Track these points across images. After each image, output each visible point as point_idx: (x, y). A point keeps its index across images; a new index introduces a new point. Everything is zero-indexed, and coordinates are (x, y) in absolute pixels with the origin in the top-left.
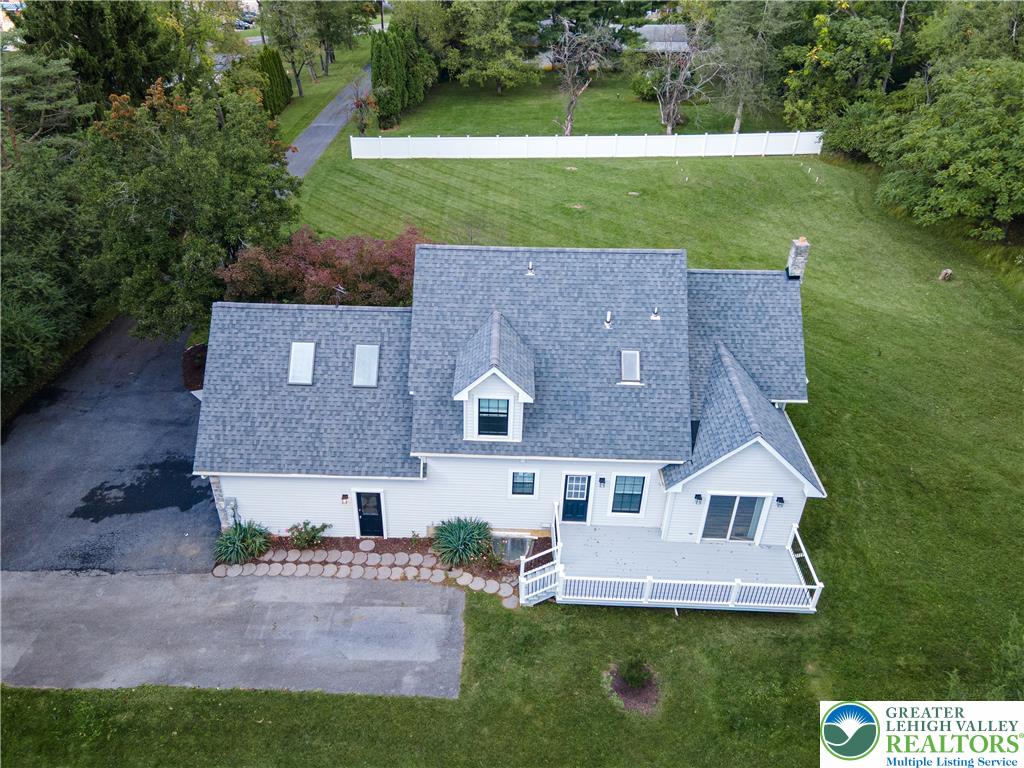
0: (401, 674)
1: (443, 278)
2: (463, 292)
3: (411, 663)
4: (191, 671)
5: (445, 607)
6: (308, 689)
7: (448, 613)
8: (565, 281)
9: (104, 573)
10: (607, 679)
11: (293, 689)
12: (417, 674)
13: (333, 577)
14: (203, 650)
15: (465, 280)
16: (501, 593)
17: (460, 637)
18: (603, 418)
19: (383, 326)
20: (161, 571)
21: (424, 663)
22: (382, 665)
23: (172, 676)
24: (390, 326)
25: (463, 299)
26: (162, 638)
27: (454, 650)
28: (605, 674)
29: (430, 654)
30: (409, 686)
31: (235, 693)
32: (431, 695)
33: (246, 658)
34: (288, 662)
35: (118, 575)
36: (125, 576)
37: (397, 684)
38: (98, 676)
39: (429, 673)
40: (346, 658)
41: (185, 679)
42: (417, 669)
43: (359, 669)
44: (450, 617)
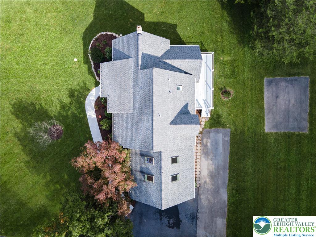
0: (225, 141)
1: (162, 142)
2: (165, 136)
3: (222, 139)
4: (224, 183)
5: (208, 133)
6: (229, 158)
7: (210, 132)
8: (162, 105)
9: (198, 212)
10: (226, 100)
11: (229, 161)
12: (225, 138)
13: (200, 159)
14: (219, 182)
15: (162, 135)
16: (205, 121)
17: (216, 129)
18: (188, 97)
19: (167, 158)
20: (198, 199)
21: (222, 136)
22: (223, 145)
23: (225, 186)
24: (166, 156)
25: (166, 135)
26: (216, 191)
27: (219, 130)
28: (224, 100)
29: (220, 135)
30: (228, 139)
31: (229, 173)
32: (230, 134)
33: (221, 173)
34: (222, 164)
35: (199, 208)
36: (199, 207)
37: (227, 141)
38: (225, 201)
39: (225, 135)
40: (221, 153)
41: (226, 183)
42: (224, 137)
43: (224, 149)
44: (211, 132)
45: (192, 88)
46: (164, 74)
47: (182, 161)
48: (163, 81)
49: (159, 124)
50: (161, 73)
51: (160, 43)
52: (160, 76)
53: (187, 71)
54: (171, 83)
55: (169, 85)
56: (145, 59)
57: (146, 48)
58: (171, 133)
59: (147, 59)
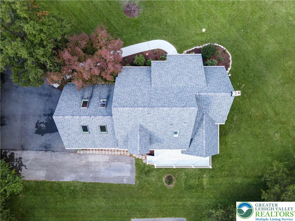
0: (123, 179)
1: (122, 116)
2: (128, 119)
3: (125, 176)
4: (81, 178)
5: (131, 162)
6: (105, 182)
7: (131, 164)
8: (159, 117)
9: (52, 152)
10: (164, 179)
11: (103, 182)
12: (126, 179)
13: (105, 154)
14: (82, 173)
15: (128, 117)
16: (143, 159)
17: (134, 170)
18: (167, 143)
19: (105, 121)
20: (65, 152)
21: (127, 176)
22: (119, 177)
23: (78, 179)
24: (108, 121)
25: (128, 121)
26: (73, 170)
27: (133, 173)
28: (164, 178)
29: (128, 174)
30: (125, 181)
31: (91, 183)
32: (129, 183)
33: (91, 175)
34: (100, 176)
35: (56, 153)
36: (57, 153)
37: (123, 181)
38: (63, 178)
39: (129, 179)
40: (111, 175)
41: (81, 180)
42: (126, 178)
43: (115, 178)
44: (132, 165)
45: (175, 146)
46: (191, 118)
47: (103, 136)
48: (183, 118)
49: (141, 113)
50: (192, 115)
51: (221, 115)
52: (190, 114)
53: (193, 142)
54: (181, 126)
55: (180, 123)
56: (206, 100)
57: (217, 101)
58: (131, 126)
59: (206, 102)
